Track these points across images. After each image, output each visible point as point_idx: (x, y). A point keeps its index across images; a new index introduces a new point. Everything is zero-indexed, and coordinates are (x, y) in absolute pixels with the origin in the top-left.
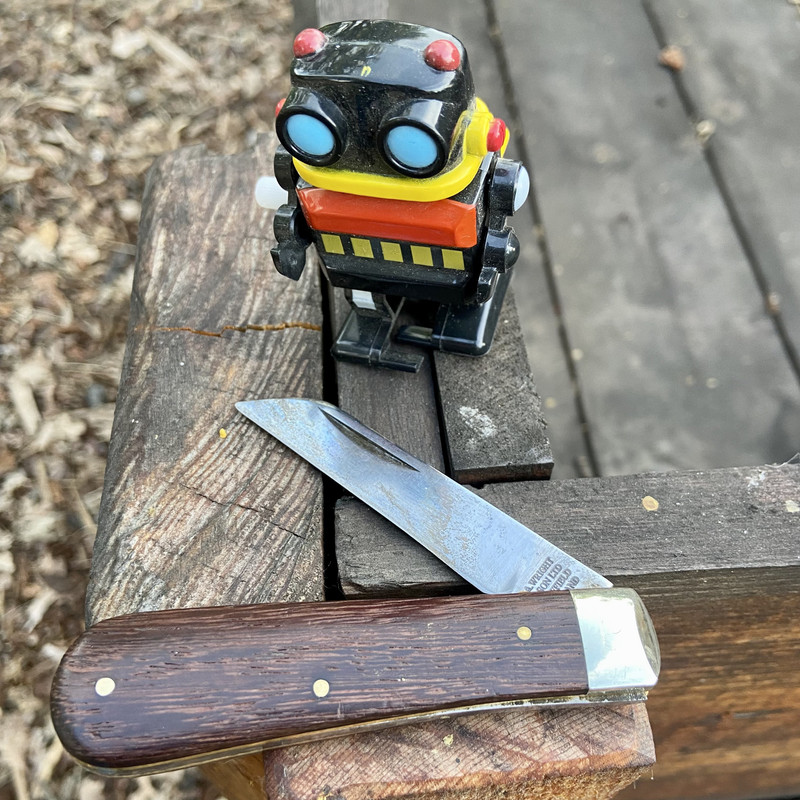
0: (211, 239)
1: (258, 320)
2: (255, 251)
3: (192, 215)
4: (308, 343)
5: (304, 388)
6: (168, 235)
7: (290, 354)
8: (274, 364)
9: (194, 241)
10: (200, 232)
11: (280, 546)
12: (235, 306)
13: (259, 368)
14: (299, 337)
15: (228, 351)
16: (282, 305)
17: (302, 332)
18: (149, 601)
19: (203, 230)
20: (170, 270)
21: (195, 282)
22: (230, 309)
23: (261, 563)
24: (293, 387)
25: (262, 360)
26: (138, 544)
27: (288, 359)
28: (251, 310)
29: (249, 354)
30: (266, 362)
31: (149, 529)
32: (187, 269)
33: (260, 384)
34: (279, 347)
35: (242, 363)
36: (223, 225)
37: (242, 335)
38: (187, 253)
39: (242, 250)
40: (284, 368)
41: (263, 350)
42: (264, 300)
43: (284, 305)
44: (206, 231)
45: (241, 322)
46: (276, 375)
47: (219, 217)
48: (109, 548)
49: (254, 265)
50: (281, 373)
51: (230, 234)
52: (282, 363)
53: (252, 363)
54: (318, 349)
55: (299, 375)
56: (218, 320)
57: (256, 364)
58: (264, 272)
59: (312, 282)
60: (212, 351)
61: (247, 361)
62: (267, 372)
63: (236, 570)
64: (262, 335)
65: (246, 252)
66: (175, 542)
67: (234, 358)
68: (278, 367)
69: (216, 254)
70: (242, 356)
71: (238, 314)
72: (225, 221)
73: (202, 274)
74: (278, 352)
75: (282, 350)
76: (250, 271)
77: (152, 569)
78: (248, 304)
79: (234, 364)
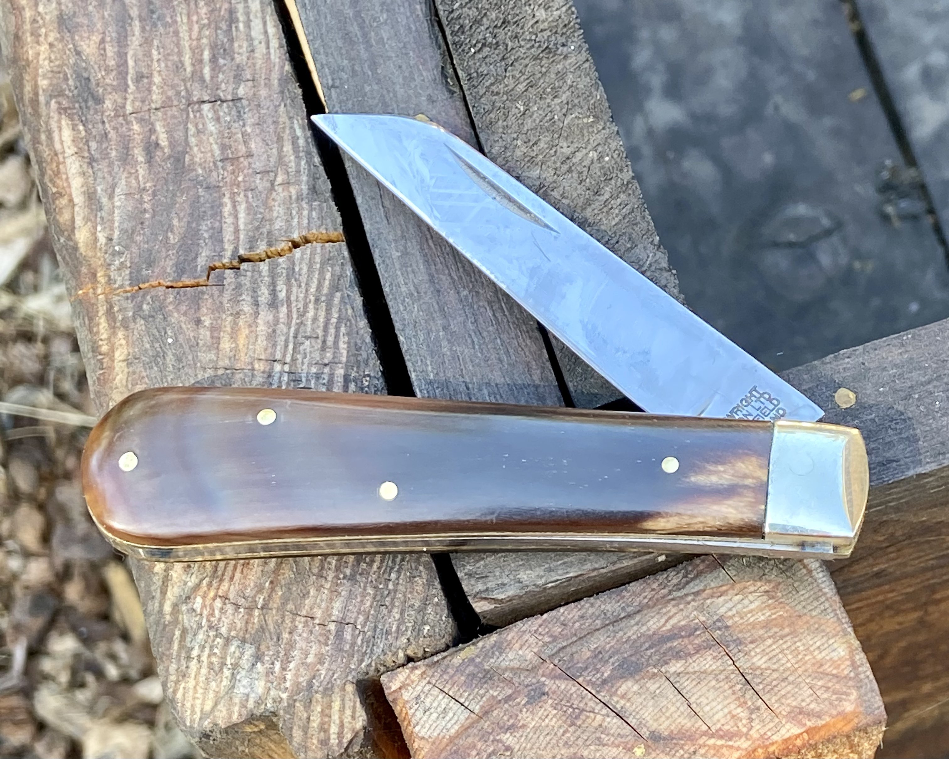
0: (141, 121)
1: (252, 242)
2: (212, 127)
3: (98, 85)
4: (332, 266)
5: (346, 339)
6: (74, 128)
7: (313, 290)
8: (294, 310)
9: (114, 128)
10: (119, 111)
11: (379, 568)
12: (213, 228)
13: (277, 321)
14: (318, 259)
15: (227, 305)
16: (278, 210)
17: (319, 250)
18: (243, 673)
19: (124, 107)
20: (99, 189)
21: (141, 201)
22: (206, 235)
23: (363, 596)
24: (330, 340)
25: (276, 308)
26: (204, 606)
27: (312, 298)
28: (237, 231)
29: (256, 304)
30: (284, 310)
31: (210, 585)
32: (123, 182)
33: (286, 346)
34: (293, 281)
35: (250, 320)
36: (149, 91)
37: (237, 276)
38: (113, 154)
39: (192, 129)
40: (310, 314)
41: (274, 293)
42: (249, 208)
43: (282, 212)
44: (129, 108)
45: (228, 254)
46: (302, 328)
47: (140, 77)
48: (168, 618)
49: (217, 152)
50: (309, 323)
51: (166, 106)
52: (306, 306)
53: (265, 316)
54: (349, 270)
55: (334, 320)
56: (196, 258)
57: (270, 318)
58: (234, 160)
59: (309, 163)
60: (204, 310)
61: (257, 314)
62: (289, 326)
63: (335, 612)
64: (264, 267)
65: (199, 132)
66: (248, 592)
67: (238, 314)
68: (302, 315)
69: (157, 145)
70: (247, 308)
71: (222, 241)
72: (151, 83)
73: (148, 185)
74: (294, 290)
75: (300, 286)
76: (215, 164)
77: (233, 633)
78: (230, 220)
79: (241, 323)
